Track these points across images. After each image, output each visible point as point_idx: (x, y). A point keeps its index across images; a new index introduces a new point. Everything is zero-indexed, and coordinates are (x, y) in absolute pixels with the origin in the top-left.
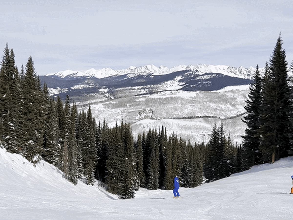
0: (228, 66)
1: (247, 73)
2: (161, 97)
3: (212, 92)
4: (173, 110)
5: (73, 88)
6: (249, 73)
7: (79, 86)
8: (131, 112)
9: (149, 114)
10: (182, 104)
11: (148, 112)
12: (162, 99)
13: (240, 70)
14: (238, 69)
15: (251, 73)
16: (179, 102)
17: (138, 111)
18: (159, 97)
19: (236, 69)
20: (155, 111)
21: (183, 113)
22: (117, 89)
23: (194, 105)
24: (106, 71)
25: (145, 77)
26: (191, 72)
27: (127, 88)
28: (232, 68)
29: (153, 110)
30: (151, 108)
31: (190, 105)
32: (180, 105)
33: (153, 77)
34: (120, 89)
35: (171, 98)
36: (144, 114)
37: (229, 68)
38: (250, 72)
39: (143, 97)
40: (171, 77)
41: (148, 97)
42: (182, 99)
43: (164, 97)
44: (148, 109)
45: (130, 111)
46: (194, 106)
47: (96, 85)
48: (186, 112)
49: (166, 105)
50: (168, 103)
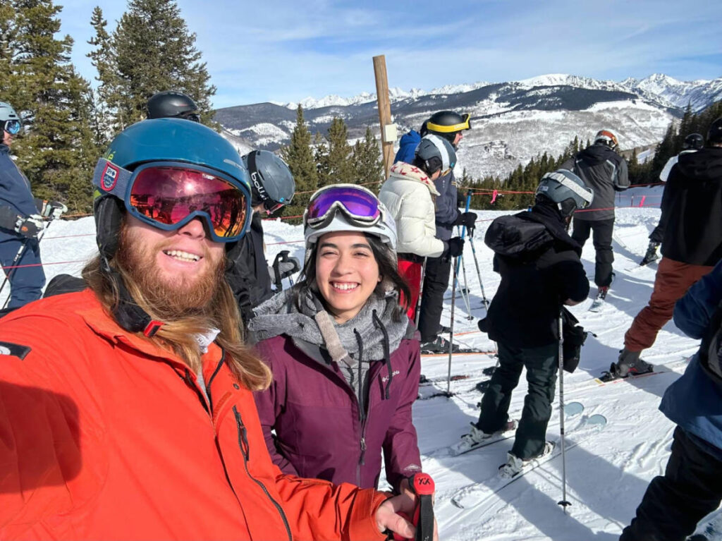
0: (567, 75)
1: (601, 85)
2: (511, 121)
3: (581, 111)
4: (538, 142)
5: (316, 122)
6: (604, 85)
7: (324, 118)
8: (472, 147)
9: (500, 150)
10: (548, 131)
11: (498, 146)
12: (512, 124)
13: (588, 81)
14: (584, 79)
15: (608, 84)
16: (543, 129)
17: (483, 145)
18: (506, 121)
19: (581, 79)
20: (510, 145)
21: (555, 147)
22: (410, 116)
23: (567, 132)
24: (330, 99)
25: (434, 97)
26: (509, 87)
27: (424, 113)
28: (575, 77)
29: (506, 142)
30: (502, 140)
31: (562, 132)
32: (545, 134)
33: (446, 97)
34: (413, 115)
35: (527, 122)
36: (493, 150)
37: (568, 77)
38: (606, 83)
39: (479, 122)
40: (482, 94)
41: (488, 121)
42: (545, 123)
43: (515, 121)
44: (497, 142)
45: (471, 145)
46: (567, 134)
47: (348, 117)
48: (560, 144)
49: (523, 134)
50: (526, 131)
